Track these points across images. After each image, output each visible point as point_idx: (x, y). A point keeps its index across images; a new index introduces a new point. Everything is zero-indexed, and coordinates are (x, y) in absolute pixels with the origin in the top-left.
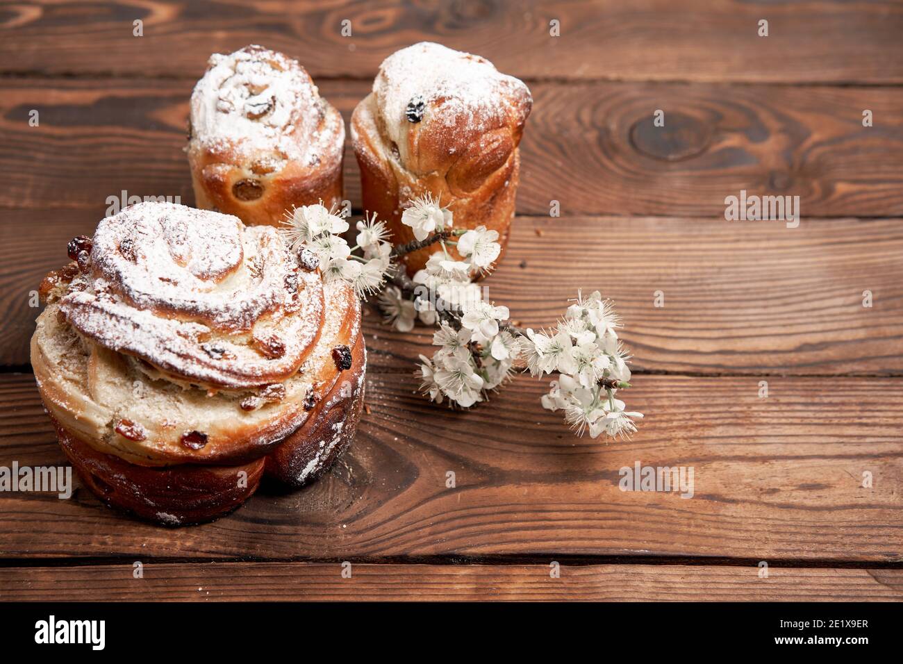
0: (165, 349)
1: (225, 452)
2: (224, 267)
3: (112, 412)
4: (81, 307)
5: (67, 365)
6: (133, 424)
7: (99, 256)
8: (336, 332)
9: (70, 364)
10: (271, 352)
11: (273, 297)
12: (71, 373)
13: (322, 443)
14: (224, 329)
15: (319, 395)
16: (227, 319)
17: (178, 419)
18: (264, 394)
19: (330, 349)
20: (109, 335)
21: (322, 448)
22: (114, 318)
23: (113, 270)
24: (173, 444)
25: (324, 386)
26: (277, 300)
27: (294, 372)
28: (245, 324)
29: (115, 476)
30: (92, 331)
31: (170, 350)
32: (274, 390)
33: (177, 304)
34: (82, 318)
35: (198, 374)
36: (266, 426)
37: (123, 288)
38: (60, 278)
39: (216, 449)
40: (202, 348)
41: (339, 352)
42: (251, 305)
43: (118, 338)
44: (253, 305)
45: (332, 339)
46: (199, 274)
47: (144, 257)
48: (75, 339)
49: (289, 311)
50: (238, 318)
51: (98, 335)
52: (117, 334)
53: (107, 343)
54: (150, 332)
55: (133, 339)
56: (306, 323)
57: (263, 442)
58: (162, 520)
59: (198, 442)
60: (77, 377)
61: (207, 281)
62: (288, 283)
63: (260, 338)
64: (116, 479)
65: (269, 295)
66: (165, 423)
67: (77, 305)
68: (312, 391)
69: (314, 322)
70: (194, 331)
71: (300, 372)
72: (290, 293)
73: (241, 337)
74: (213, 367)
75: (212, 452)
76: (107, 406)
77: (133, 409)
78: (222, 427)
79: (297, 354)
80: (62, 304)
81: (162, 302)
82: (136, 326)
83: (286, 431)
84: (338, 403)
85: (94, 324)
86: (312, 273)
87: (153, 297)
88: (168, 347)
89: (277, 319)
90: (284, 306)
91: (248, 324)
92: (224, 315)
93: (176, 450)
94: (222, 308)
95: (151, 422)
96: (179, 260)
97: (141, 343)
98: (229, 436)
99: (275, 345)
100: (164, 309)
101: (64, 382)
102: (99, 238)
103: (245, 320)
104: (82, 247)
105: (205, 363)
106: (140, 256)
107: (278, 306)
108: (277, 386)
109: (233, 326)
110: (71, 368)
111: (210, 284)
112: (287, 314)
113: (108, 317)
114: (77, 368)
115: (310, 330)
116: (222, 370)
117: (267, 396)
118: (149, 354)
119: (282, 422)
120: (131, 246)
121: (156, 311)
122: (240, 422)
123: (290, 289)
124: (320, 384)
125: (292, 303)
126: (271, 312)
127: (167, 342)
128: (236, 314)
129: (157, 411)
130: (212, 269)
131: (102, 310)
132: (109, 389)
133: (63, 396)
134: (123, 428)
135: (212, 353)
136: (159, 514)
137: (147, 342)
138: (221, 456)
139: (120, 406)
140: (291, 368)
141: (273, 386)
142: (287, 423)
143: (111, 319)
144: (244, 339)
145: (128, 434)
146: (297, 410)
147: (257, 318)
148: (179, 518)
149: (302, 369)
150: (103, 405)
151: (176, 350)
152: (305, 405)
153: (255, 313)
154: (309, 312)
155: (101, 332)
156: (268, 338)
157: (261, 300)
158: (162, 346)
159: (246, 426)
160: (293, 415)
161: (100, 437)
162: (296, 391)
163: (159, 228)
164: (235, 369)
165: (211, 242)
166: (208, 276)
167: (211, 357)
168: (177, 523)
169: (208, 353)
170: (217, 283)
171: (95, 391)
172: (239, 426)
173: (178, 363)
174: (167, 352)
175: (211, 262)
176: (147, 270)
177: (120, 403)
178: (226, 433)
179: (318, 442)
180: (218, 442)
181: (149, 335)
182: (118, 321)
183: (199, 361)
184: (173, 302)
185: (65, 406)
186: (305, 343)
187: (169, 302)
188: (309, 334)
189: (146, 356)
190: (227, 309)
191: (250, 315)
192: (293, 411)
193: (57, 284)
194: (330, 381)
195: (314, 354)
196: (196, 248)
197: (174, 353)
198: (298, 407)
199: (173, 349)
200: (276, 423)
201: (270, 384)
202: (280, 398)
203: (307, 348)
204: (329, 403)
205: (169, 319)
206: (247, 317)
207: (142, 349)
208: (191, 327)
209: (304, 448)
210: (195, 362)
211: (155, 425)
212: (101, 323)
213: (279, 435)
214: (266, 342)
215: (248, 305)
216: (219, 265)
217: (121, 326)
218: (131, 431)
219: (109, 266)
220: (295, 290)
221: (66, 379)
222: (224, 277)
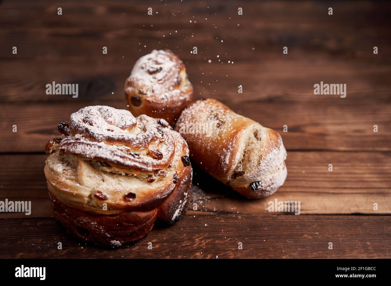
0: (114, 155)
1: (143, 202)
2: (131, 124)
3: (91, 190)
4: (72, 144)
5: (66, 173)
6: (102, 193)
7: (75, 125)
8: (181, 150)
9: (67, 173)
10: (158, 156)
11: (155, 134)
12: (69, 176)
13: (181, 201)
14: (136, 148)
15: (178, 177)
16: (137, 143)
17: (121, 189)
18: (157, 174)
19: (180, 157)
20: (88, 153)
21: (181, 204)
22: (89, 146)
23: (84, 128)
24: (120, 200)
25: (180, 173)
26: (156, 135)
27: (168, 166)
28: (145, 144)
29: (92, 223)
30: (80, 152)
31: (117, 155)
32: (161, 172)
33: (116, 138)
34: (73, 148)
35: (130, 165)
36: (159, 190)
37: (90, 134)
38: (55, 142)
39: (139, 201)
40: (130, 154)
41: (184, 158)
42: (147, 136)
43: (92, 153)
44: (148, 136)
45: (180, 153)
46: (121, 127)
47: (96, 123)
48: (67, 163)
49: (161, 141)
50: (142, 142)
51: (82, 153)
52: (91, 152)
53: (88, 156)
54: (106, 149)
55: (99, 153)
56: (169, 146)
57: (159, 197)
58: (113, 245)
59: (131, 198)
60: (72, 177)
61: (125, 130)
62: (159, 129)
63: (153, 150)
64: (92, 225)
65: (153, 133)
66: (116, 191)
67: (70, 143)
68: (176, 174)
69: (172, 145)
70: (124, 148)
71: (170, 167)
72: (160, 133)
73: (144, 151)
74: (136, 161)
75: (138, 203)
76: (88, 187)
77: (101, 186)
78: (141, 190)
79: (168, 157)
80: (62, 146)
81: (109, 137)
82: (100, 147)
83: (167, 192)
84: (186, 182)
85: (80, 150)
86: (166, 128)
87: (105, 136)
88: (116, 154)
89: (157, 144)
90: (159, 139)
91: (147, 144)
92: (136, 141)
93: (123, 203)
94: (135, 138)
95: (110, 191)
96: (111, 123)
97: (103, 154)
98: (144, 195)
99: (159, 153)
100: (110, 140)
101: (66, 180)
102: (73, 119)
103: (145, 143)
104: (64, 125)
105: (133, 160)
106: (94, 123)
107: (157, 138)
108: (163, 171)
109: (140, 146)
110: (69, 174)
111: (126, 131)
112: (161, 142)
113: (86, 145)
114: (72, 173)
115: (171, 148)
116: (140, 163)
117: (159, 175)
118: (108, 157)
119: (165, 189)
120: (89, 119)
121: (106, 142)
122: (148, 188)
123: (160, 132)
124: (178, 172)
125: (162, 137)
126: (155, 141)
127: (115, 152)
128: (141, 140)
129: (111, 186)
130: (127, 124)
131: (83, 143)
132: (88, 179)
133: (66, 186)
134: (98, 194)
135: (135, 155)
136: (112, 241)
137: (106, 153)
138: (142, 204)
139: (94, 186)
140: (167, 162)
141: (161, 171)
142: (168, 189)
143: (87, 146)
144: (145, 152)
145: (101, 196)
146: (171, 183)
147: (150, 142)
148: (121, 243)
149: (171, 165)
150: (86, 186)
151: (119, 155)
152: (174, 181)
153: (149, 140)
154: (169, 142)
155: (84, 152)
156: (156, 150)
157: (150, 135)
158: (113, 154)
159: (151, 190)
160: (170, 185)
161: (86, 202)
162: (170, 174)
163: (99, 113)
164: (145, 162)
165: (123, 116)
166: (125, 128)
167: (134, 157)
168: (120, 245)
169: (133, 155)
170: (129, 131)
171: (82, 181)
172: (148, 190)
173: (121, 160)
174: (115, 156)
175: (125, 122)
176: (98, 127)
177: (94, 185)
178: (143, 193)
179: (179, 200)
180: (140, 198)
181: (106, 150)
182: (91, 146)
183: (130, 159)
184: (114, 137)
185: (68, 191)
186: (170, 153)
187: (112, 137)
188: (171, 150)
189: (106, 159)
190: (137, 138)
191: (147, 141)
192: (169, 183)
193: (53, 145)
194: (182, 171)
195: (174, 160)
196: (117, 119)
197: (118, 156)
198: (171, 181)
199: (118, 155)
200: (163, 188)
201: (159, 170)
202: (164, 176)
203: (171, 155)
204: (182, 182)
205: (112, 145)
206: (146, 141)
207: (104, 156)
208: (123, 147)
209: (174, 203)
210: (128, 160)
211: (112, 192)
212: (83, 148)
213: (165, 194)
214: (155, 151)
215: (145, 136)
216: (129, 123)
217: (93, 148)
218: (102, 195)
219: (81, 127)
220: (163, 132)
221: (66, 179)
222: (132, 128)
